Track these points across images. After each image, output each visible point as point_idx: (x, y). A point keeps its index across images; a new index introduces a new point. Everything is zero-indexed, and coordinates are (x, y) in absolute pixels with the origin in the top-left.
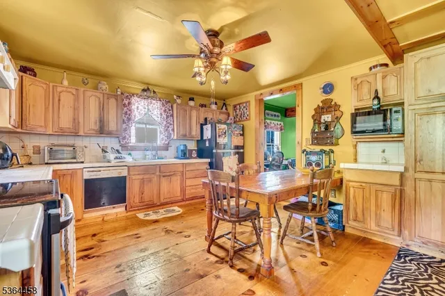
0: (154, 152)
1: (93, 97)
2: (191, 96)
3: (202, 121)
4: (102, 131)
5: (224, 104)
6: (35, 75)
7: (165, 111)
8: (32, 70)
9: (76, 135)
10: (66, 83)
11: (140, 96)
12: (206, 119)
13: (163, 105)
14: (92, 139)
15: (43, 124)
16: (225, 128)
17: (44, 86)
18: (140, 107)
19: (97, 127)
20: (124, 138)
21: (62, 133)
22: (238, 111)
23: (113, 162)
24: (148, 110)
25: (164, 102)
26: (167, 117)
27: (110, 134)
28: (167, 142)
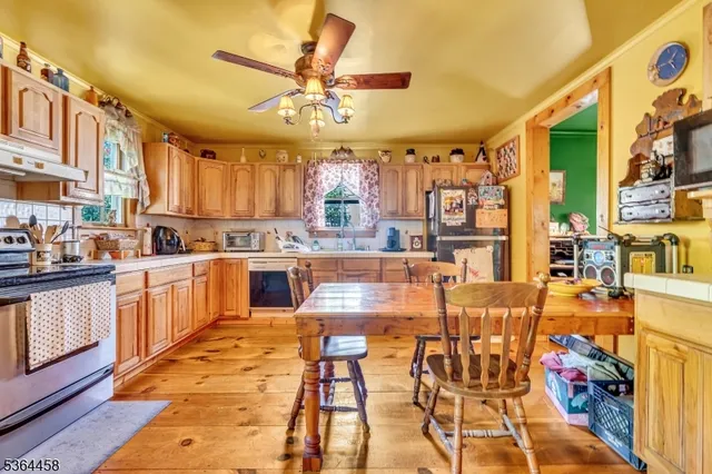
0: (351, 240)
1: (269, 172)
2: (410, 146)
3: (428, 186)
4: (278, 213)
5: (482, 149)
6: (214, 158)
7: (367, 177)
8: (212, 153)
9: (251, 218)
10: (243, 160)
11: (330, 161)
12: (434, 182)
13: (364, 168)
14: (268, 222)
15: (220, 209)
16: (460, 196)
17: (221, 167)
18: (331, 177)
19: (272, 208)
20: (310, 221)
21: (238, 218)
22: (502, 159)
23: (284, 252)
24: (342, 178)
25: (366, 164)
26: (371, 186)
27: (288, 216)
28: (371, 225)
